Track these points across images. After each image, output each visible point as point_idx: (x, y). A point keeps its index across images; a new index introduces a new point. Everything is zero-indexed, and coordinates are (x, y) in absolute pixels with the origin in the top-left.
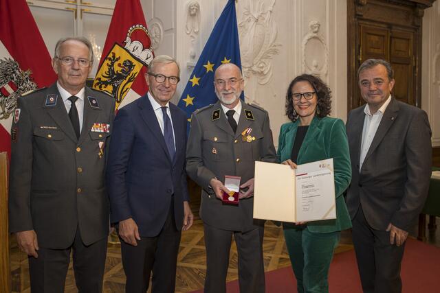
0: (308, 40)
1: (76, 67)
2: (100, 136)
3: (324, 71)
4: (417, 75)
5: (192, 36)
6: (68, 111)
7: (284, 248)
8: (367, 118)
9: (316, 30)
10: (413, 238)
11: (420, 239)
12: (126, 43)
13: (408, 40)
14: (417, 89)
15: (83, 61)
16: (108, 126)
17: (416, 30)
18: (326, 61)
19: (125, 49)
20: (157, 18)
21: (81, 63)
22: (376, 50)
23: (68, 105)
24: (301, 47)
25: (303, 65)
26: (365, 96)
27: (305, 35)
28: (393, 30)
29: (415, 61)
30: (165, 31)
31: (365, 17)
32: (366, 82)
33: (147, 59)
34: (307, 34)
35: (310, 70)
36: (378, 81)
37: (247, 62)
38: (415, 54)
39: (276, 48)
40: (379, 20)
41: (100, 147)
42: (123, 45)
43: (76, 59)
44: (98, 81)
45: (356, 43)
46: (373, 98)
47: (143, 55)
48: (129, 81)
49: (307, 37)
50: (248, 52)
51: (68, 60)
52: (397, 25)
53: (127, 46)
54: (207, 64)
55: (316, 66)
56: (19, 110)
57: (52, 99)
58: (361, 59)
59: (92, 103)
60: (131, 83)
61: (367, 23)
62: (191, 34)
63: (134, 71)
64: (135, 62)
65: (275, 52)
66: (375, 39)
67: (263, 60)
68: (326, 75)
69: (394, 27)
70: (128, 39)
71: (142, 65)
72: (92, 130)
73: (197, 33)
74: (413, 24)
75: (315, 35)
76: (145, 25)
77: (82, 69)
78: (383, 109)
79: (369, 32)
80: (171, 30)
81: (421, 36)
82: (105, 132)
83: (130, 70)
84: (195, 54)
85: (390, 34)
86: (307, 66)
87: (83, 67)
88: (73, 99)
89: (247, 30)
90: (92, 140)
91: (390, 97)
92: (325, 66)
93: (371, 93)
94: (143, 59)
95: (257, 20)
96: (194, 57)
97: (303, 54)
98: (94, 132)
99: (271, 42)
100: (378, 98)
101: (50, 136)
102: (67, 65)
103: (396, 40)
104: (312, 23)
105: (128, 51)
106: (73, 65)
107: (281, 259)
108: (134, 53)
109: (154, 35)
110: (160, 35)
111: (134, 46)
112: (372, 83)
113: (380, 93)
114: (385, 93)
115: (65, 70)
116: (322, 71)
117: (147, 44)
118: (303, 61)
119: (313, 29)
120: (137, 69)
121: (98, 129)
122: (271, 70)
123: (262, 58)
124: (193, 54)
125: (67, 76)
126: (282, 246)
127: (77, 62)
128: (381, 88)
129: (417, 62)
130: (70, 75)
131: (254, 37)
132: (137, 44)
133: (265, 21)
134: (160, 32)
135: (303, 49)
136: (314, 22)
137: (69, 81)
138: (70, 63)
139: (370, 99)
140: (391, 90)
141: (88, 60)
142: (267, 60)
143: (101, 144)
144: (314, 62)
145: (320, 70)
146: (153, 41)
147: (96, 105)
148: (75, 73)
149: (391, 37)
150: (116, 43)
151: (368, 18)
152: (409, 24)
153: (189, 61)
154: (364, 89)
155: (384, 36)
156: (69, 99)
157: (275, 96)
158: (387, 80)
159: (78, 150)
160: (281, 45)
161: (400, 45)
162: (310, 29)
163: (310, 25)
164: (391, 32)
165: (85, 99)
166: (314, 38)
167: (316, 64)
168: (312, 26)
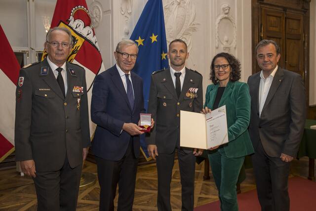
0: (221, 20)
1: (61, 48)
2: (78, 95)
3: (233, 45)
4: (306, 48)
5: (126, 16)
6: (56, 78)
7: (202, 189)
8: (262, 81)
9: (227, 11)
10: (305, 178)
11: (310, 179)
12: (69, 21)
13: (299, 20)
14: (306, 59)
15: (65, 44)
16: (82, 88)
17: (305, 12)
18: (235, 37)
19: (69, 26)
20: (97, 1)
21: (64, 46)
22: (274, 28)
23: (56, 74)
24: (215, 26)
25: (217, 41)
26: (261, 66)
27: (217, 17)
28: (287, 13)
29: (305, 37)
30: (104, 12)
31: (265, 2)
32: (262, 56)
33: (88, 34)
34: (220, 14)
35: (223, 44)
36: (270, 55)
37: (171, 37)
38: (304, 32)
39: (195, 26)
40: (277, 4)
41: (78, 102)
42: (67, 22)
43: (60, 43)
44: (46, 53)
45: (258, 23)
46: (266, 66)
47: (85, 31)
48: (73, 53)
49: (220, 18)
50: (172, 30)
51: (55, 43)
52: (290, 9)
53: (71, 24)
54: (138, 39)
55: (227, 41)
56: (23, 78)
57: (45, 70)
58: (262, 35)
59: (72, 73)
60: (75, 55)
61: (268, 6)
62: (125, 15)
63: (77, 45)
64: (78, 37)
65: (194, 30)
66: (273, 19)
67: (184, 36)
68: (235, 48)
69: (287, 10)
70: (71, 18)
71: (84, 40)
72: (73, 91)
73: (130, 14)
74: (303, 7)
75: (226, 16)
76: (85, 6)
77: (65, 49)
78: (273, 74)
79: (269, 13)
80: (109, 11)
81: (309, 17)
82: (81, 92)
83: (74, 44)
84: (128, 31)
85: (285, 16)
86: (219, 41)
87: (65, 48)
88: (59, 70)
89: (171, 11)
90: (74, 97)
91: (277, 66)
92: (234, 41)
93: (265, 63)
94: (85, 34)
95: (179, 4)
96: (127, 34)
97: (217, 31)
98: (75, 92)
99: (191, 20)
100: (269, 67)
101: (46, 95)
102: (54, 47)
103: (290, 20)
104: (223, 6)
105: (71, 28)
106: (58, 47)
107: (200, 198)
108: (77, 30)
109: (95, 16)
110: (100, 16)
111: (77, 24)
112: (266, 56)
113: (271, 63)
114: (274, 63)
115: (53, 51)
116: (232, 45)
117: (88, 22)
118: (217, 37)
119: (224, 11)
120: (80, 43)
121: (76, 90)
122: (191, 44)
123: (183, 34)
124: (127, 31)
125: (54, 55)
126: (201, 187)
127: (61, 45)
128: (272, 60)
129: (306, 38)
130: (56, 54)
131: (177, 17)
132: (80, 22)
133: (186, 5)
134: (100, 13)
135: (217, 28)
136: (225, 5)
137: (55, 58)
138: (56, 45)
139: (264, 68)
140: (278, 61)
141: (68, 43)
142: (188, 36)
143: (79, 100)
144: (226, 38)
145: (230, 44)
146: (93, 20)
147: (74, 74)
148: (60, 52)
149: (286, 18)
150: (61, 21)
151: (269, 2)
152: (300, 8)
153: (124, 37)
154: (260, 61)
155: (280, 17)
156: (57, 70)
157: (194, 65)
158: (275, 54)
159: (65, 104)
160: (198, 24)
161: (293, 24)
162: (222, 11)
163: (222, 8)
164: (286, 14)
165: (67, 70)
166: (226, 18)
167: (227, 40)
168: (223, 9)
